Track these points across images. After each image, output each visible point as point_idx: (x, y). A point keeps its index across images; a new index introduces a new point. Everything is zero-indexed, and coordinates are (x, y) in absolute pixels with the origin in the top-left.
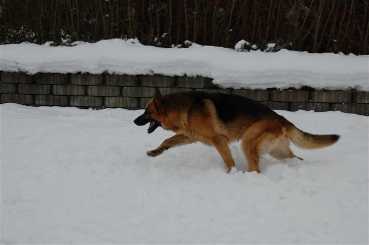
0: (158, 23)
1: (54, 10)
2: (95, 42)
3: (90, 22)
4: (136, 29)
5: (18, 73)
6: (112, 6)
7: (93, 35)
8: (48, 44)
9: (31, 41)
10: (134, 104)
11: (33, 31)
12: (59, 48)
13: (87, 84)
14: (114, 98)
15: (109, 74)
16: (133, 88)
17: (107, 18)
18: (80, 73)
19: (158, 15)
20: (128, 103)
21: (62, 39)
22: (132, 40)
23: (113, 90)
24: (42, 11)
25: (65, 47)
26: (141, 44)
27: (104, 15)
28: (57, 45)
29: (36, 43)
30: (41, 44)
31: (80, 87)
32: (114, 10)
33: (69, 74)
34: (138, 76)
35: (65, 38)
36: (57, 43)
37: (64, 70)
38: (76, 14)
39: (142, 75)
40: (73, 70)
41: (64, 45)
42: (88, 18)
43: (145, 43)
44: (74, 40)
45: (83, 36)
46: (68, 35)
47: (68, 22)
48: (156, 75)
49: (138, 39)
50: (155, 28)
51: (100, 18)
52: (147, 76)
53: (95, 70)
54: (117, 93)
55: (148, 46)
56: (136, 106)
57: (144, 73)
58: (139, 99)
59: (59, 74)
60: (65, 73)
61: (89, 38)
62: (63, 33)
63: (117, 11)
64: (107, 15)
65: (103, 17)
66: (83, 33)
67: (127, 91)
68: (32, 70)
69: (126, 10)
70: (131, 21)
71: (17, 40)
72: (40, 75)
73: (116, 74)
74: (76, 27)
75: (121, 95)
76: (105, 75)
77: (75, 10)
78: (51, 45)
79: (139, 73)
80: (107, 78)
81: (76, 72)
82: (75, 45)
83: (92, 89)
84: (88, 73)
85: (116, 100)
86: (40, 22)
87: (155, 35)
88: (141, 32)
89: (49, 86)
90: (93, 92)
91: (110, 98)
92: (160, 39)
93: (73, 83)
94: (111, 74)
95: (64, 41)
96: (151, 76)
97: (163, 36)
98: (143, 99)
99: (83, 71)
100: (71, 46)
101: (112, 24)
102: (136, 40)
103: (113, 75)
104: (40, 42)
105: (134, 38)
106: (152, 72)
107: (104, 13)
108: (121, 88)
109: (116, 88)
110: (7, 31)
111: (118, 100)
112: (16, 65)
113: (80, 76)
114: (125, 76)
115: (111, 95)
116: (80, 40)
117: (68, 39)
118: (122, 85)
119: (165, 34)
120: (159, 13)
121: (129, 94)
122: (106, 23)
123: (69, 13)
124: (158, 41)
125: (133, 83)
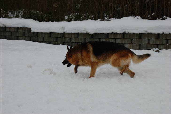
0: (150, 8)
1: (102, 5)
2: (120, 18)
3: (118, 9)
4: (139, 12)
5: (86, 34)
6: (128, 1)
7: (119, 15)
8: (99, 20)
9: (92, 19)
10: (138, 47)
11: (93, 14)
12: (104, 22)
13: (116, 38)
14: (128, 45)
15: (126, 33)
16: (137, 40)
17: (126, 7)
18: (113, 33)
19: (150, 5)
20: (135, 47)
21: (105, 17)
22: (137, 17)
23: (128, 41)
24: (97, 5)
25: (106, 21)
26: (141, 19)
27: (125, 6)
28: (103, 20)
29: (94, 20)
30: (96, 20)
31: (113, 39)
32: (130, 3)
33: (108, 34)
34: (140, 34)
35: (106, 17)
36: (103, 19)
37: (105, 32)
38: (112, 6)
39: (142, 34)
40: (109, 32)
41: (106, 20)
42: (117, 8)
43: (143, 18)
44: (110, 18)
45: (114, 16)
46: (108, 16)
47: (108, 10)
48: (149, 33)
49: (140, 16)
50: (149, 11)
51: (122, 7)
52: (144, 34)
53: (120, 31)
54: (130, 42)
55: (145, 20)
56: (139, 48)
57: (143, 32)
58: (140, 45)
59: (104, 33)
60: (106, 33)
61: (117, 17)
62: (106, 15)
63: (131, 4)
64: (126, 6)
65: (124, 7)
66: (114, 15)
67: (135, 41)
68: (92, 32)
69: (135, 3)
70: (137, 8)
71: (86, 19)
72: (95, 34)
73: (129, 33)
74: (111, 12)
75: (131, 43)
76: (124, 34)
77: (111, 4)
78: (100, 20)
79: (141, 32)
80: (125, 35)
81: (111, 33)
82: (111, 20)
83: (118, 40)
84: (116, 33)
85: (129, 46)
86: (96, 10)
87: (149, 14)
88: (142, 13)
89: (99, 39)
90: (119, 42)
91: (127, 44)
92: (151, 16)
93: (109, 38)
94: (127, 33)
95: (106, 18)
96: (146, 34)
97: (152, 15)
98: (142, 45)
99: (114, 32)
100: (109, 20)
101: (128, 10)
102: (139, 17)
103: (128, 34)
104: (95, 19)
105: (138, 16)
106: (147, 32)
107: (124, 5)
108: (132, 40)
109: (129, 40)
110: (82, 15)
111: (130, 45)
112: (85, 30)
113: (113, 34)
114: (134, 34)
115: (127, 43)
116: (113, 18)
117: (108, 18)
118: (132, 38)
119: (154, 13)
120: (151, 4)
121: (135, 42)
122: (125, 9)
123: (109, 5)
124: (150, 17)
125: (137, 37)
